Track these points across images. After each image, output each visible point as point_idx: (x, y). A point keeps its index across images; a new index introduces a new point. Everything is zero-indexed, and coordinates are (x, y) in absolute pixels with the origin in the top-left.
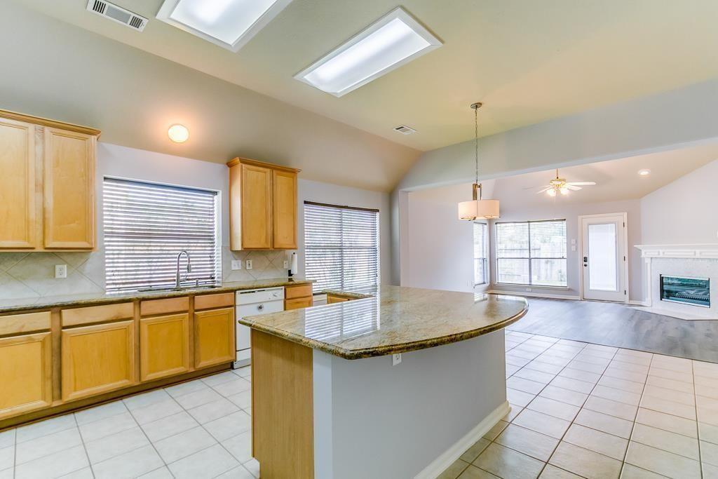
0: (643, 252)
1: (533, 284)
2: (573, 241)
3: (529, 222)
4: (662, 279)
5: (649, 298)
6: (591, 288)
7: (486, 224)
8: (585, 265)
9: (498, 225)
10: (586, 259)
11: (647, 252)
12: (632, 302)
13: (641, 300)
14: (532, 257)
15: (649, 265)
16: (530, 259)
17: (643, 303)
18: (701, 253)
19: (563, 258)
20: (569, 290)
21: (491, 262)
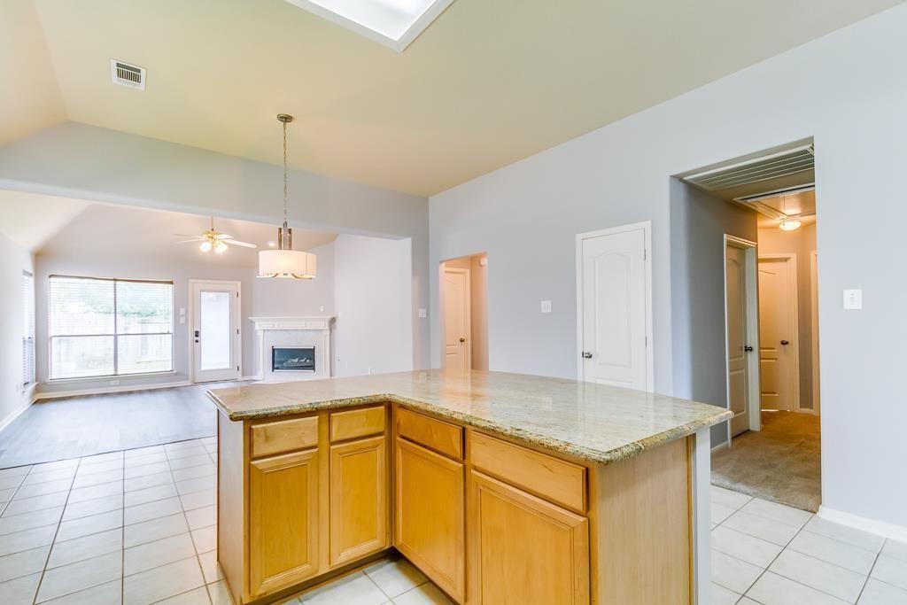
0: (257, 324)
1: (119, 373)
2: (182, 311)
3: (115, 280)
4: (274, 350)
5: (261, 371)
6: (203, 368)
7: (31, 275)
8: (197, 341)
9: (52, 279)
10: (197, 334)
11: (260, 325)
12: (245, 378)
13: (252, 375)
14: (118, 333)
15: (261, 338)
16: (116, 336)
17: (255, 378)
18: (311, 325)
19: (168, 333)
20: (177, 375)
21: (40, 344)
